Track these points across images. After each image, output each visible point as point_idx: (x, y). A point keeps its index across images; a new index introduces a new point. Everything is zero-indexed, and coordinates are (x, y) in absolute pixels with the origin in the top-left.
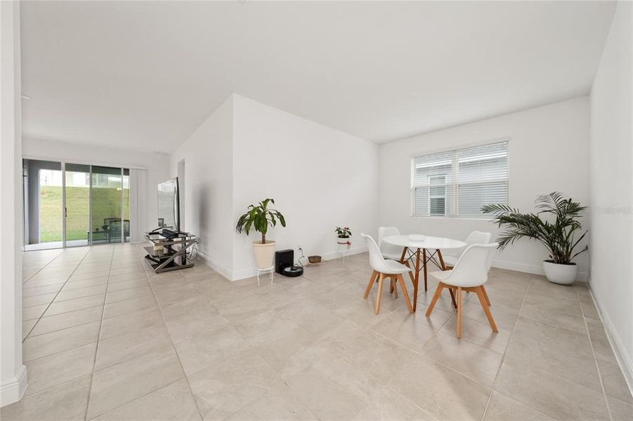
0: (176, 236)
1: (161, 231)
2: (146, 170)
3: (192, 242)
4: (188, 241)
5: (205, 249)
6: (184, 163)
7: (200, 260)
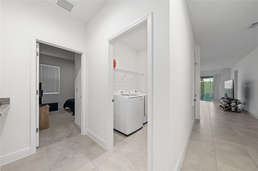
0: (232, 100)
1: (226, 98)
2: (219, 76)
3: (240, 103)
4: (238, 103)
5: (248, 107)
6: (237, 71)
7: (245, 112)
